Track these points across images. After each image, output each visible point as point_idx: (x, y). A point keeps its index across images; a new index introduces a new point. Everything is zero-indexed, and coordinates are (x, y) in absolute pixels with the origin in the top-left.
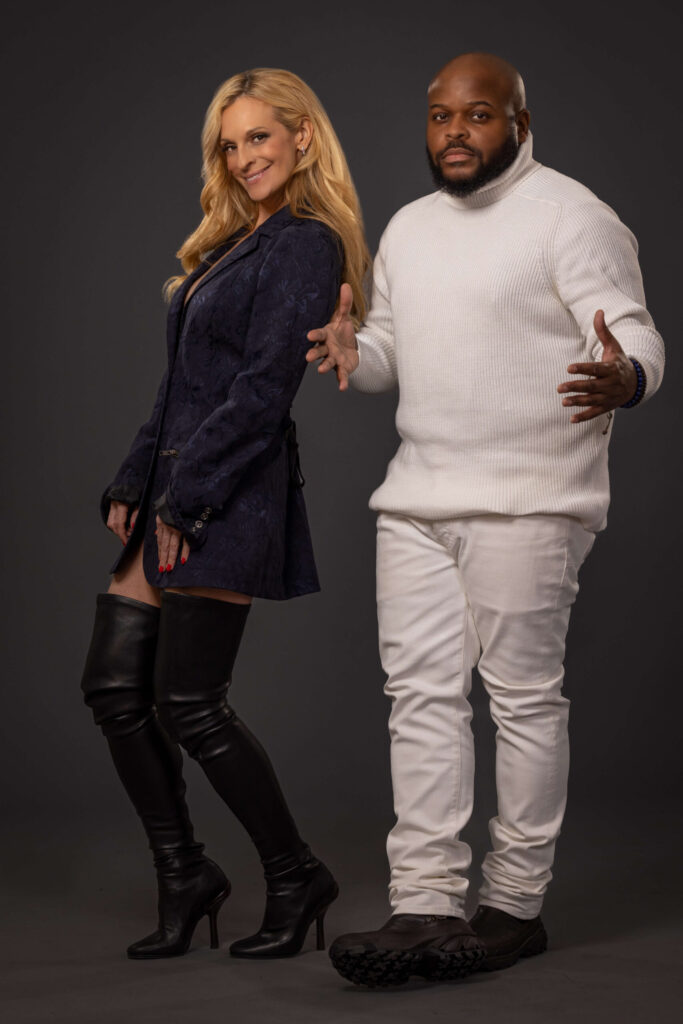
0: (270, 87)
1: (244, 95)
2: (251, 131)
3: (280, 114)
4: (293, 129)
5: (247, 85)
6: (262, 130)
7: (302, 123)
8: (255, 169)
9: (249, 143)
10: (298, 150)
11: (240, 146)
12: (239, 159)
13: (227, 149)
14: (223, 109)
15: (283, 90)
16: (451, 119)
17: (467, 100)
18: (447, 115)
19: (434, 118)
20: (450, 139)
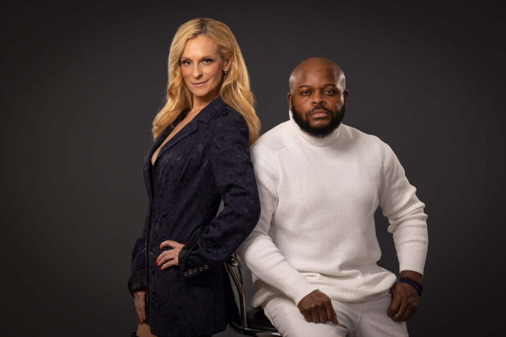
1: (202, 35)
2: (205, 57)
3: (219, 49)
4: (224, 59)
5: (203, 29)
6: (210, 57)
7: (229, 56)
9: (201, 64)
10: (224, 71)
11: (195, 63)
13: (184, 63)
16: (313, 93)
17: (323, 83)
18: (310, 91)
19: (301, 93)
20: (315, 105)
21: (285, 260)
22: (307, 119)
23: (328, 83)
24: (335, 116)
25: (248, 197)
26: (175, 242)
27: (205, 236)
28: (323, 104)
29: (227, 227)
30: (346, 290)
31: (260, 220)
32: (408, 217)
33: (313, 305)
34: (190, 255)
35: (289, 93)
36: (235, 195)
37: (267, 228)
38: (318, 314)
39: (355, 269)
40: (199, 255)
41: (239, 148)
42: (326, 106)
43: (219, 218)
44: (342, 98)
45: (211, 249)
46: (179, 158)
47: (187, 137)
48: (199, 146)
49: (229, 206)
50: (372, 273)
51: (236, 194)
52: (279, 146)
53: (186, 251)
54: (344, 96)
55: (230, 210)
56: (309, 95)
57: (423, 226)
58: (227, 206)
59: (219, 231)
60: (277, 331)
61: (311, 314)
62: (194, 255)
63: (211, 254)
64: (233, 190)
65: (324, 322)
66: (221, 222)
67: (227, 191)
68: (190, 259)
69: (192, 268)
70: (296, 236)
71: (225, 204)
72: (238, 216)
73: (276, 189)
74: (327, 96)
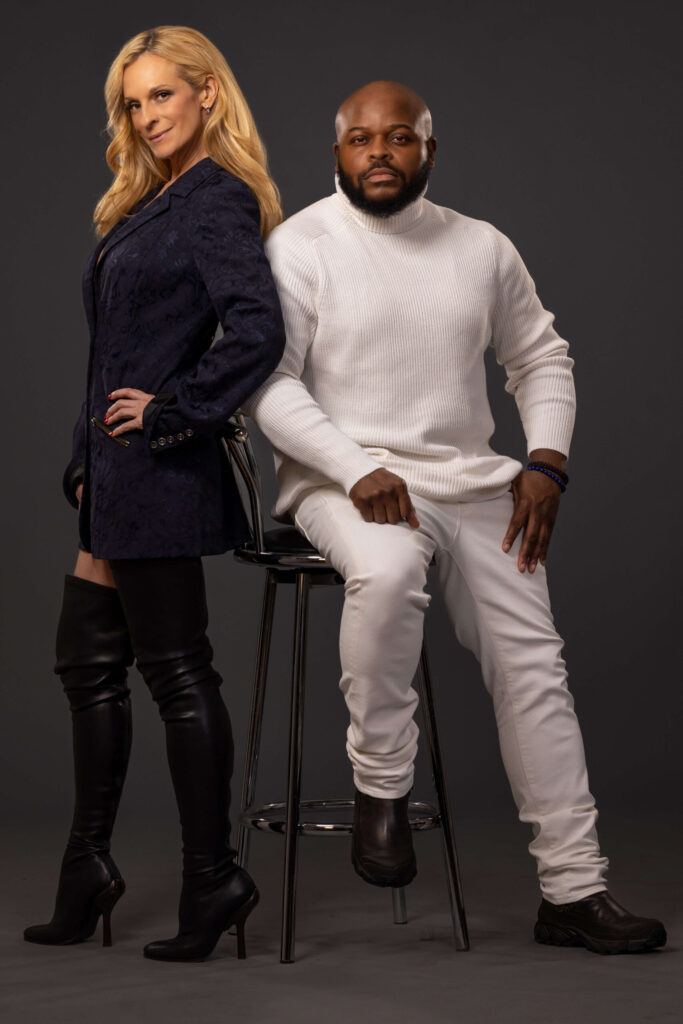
0: (173, 44)
1: (147, 52)
2: (155, 89)
3: (183, 72)
4: (198, 87)
5: (150, 43)
6: (166, 88)
7: (207, 81)
8: (158, 129)
9: (153, 102)
10: (203, 108)
11: (144, 103)
12: (143, 118)
13: (130, 107)
14: (125, 67)
15: (186, 47)
16: (371, 141)
17: (389, 123)
18: (366, 138)
19: (352, 141)
20: (374, 160)
21: (329, 420)
22: (361, 184)
23: (396, 123)
24: (408, 181)
25: (264, 316)
26: (140, 392)
27: (190, 380)
28: (388, 158)
29: (228, 366)
30: (432, 478)
31: (286, 354)
32: (545, 360)
33: (376, 492)
34: (162, 411)
35: (334, 145)
36: (242, 313)
37: (298, 368)
38: (385, 508)
39: (450, 445)
40: (177, 412)
41: (244, 235)
42: (392, 162)
43: (216, 351)
44: (424, 152)
45: (198, 404)
46: (135, 255)
47: (152, 221)
48: (170, 235)
49: (233, 331)
50: (479, 456)
51: (245, 311)
52: (319, 231)
53: (156, 406)
54: (428, 148)
55: (234, 338)
56: (364, 144)
57: (567, 378)
58: (228, 333)
59: (214, 372)
60: (316, 552)
61: (372, 507)
62: (168, 412)
63: (199, 411)
64: (238, 306)
65: (395, 523)
66: (218, 358)
67: (228, 307)
68: (163, 420)
69: (166, 435)
70: (347, 383)
71: (226, 329)
72: (249, 347)
73: (313, 301)
74: (396, 146)
